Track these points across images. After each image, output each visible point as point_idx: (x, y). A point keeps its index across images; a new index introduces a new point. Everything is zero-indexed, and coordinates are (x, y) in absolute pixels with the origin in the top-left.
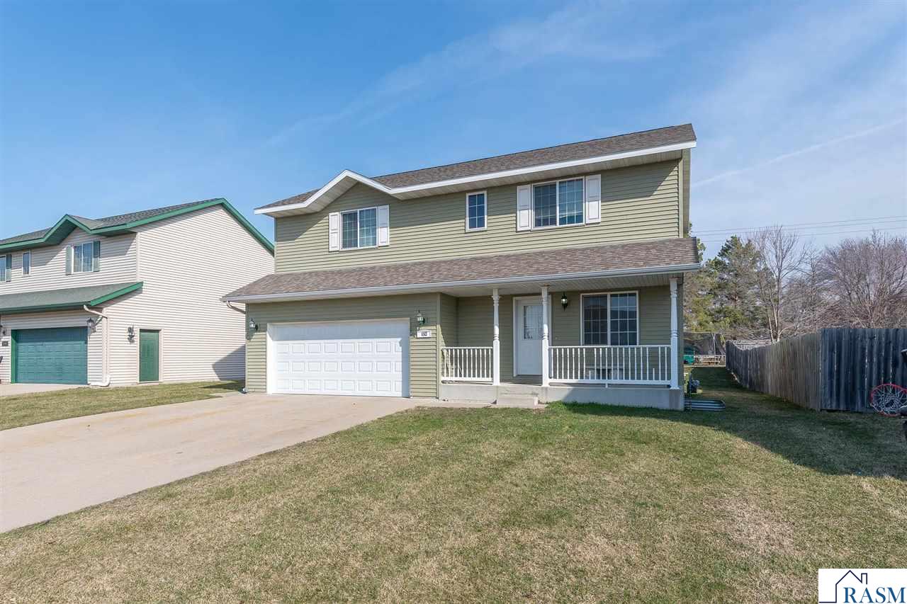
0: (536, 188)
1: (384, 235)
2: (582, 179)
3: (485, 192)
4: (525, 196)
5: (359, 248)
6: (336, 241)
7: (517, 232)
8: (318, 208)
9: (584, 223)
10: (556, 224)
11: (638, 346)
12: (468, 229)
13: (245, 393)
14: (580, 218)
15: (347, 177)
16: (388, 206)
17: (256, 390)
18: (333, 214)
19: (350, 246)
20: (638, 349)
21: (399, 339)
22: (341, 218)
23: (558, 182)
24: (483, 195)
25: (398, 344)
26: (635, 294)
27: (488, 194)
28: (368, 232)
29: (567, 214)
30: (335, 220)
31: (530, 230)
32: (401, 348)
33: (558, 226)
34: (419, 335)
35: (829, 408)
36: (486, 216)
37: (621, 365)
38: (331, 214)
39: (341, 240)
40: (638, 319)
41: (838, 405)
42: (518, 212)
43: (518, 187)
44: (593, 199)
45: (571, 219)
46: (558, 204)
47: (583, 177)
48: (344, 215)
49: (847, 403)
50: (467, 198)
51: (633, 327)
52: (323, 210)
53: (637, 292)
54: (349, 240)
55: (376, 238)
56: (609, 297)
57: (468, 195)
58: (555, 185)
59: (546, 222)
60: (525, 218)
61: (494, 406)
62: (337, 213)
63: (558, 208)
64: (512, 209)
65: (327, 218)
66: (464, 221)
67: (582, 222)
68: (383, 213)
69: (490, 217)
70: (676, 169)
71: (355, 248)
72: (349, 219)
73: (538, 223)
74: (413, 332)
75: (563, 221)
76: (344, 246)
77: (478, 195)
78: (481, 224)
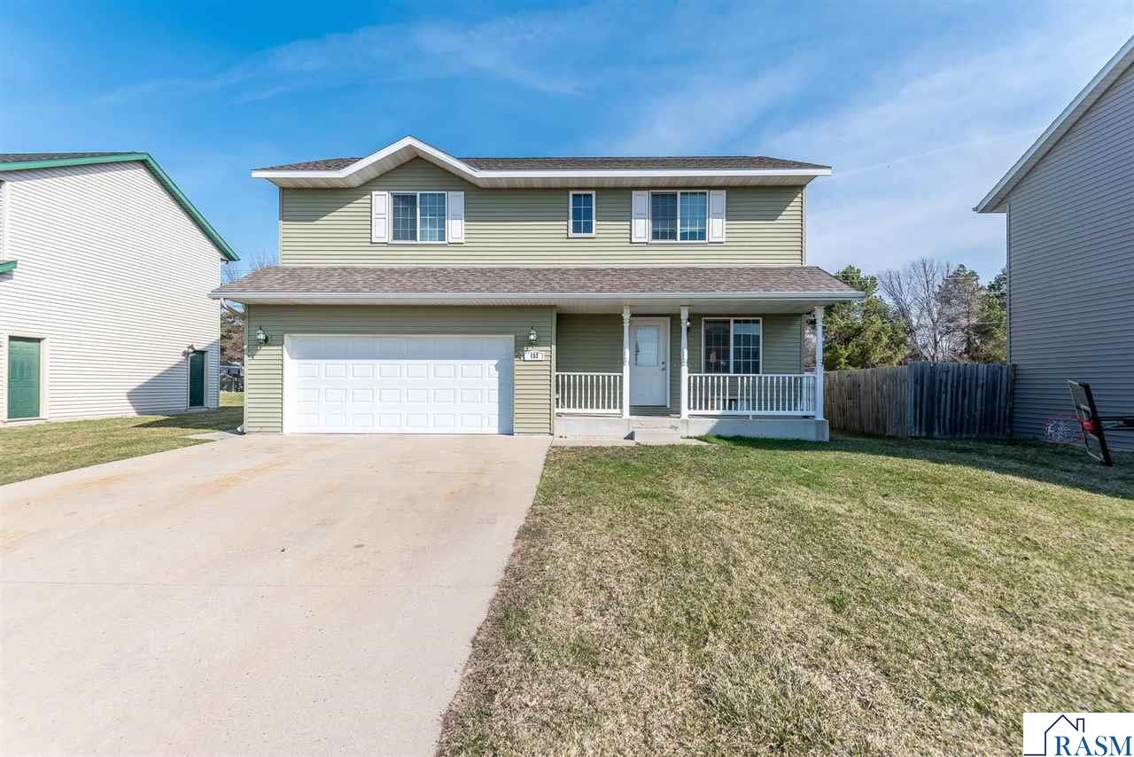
0: (654, 196)
1: (456, 228)
2: (705, 193)
3: (594, 193)
4: (641, 201)
5: (419, 242)
6: (383, 228)
7: (631, 243)
8: (356, 182)
9: (707, 241)
10: (676, 239)
11: (761, 375)
12: (571, 234)
13: (242, 433)
14: (702, 235)
15: (410, 147)
16: (463, 193)
17: (264, 429)
18: (377, 193)
19: (405, 238)
20: (760, 378)
21: (496, 362)
22: (391, 200)
23: (679, 192)
24: (591, 195)
25: (494, 367)
26: (757, 322)
27: (596, 195)
28: (432, 223)
29: (688, 229)
30: (382, 202)
31: (647, 243)
32: (497, 373)
33: (679, 241)
34: (528, 356)
35: (913, 435)
36: (594, 221)
37: (748, 395)
38: (374, 193)
39: (391, 230)
40: (761, 347)
41: (920, 431)
42: (633, 220)
43: (633, 192)
44: (717, 216)
45: (693, 236)
46: (679, 216)
47: (707, 191)
48: (396, 197)
49: (927, 430)
50: (571, 196)
51: (756, 355)
52: (362, 185)
53: (761, 319)
54: (404, 229)
55: (444, 232)
56: (732, 323)
57: (571, 193)
58: (676, 195)
59: (664, 236)
60: (642, 228)
61: (631, 443)
62: (386, 193)
63: (679, 221)
64: (627, 216)
65: (369, 197)
66: (566, 223)
67: (705, 239)
68: (455, 200)
69: (599, 223)
70: (800, 195)
71: (414, 242)
72: (404, 204)
73: (655, 235)
74: (519, 352)
75: (684, 236)
76: (394, 238)
77: (584, 195)
78: (588, 229)
